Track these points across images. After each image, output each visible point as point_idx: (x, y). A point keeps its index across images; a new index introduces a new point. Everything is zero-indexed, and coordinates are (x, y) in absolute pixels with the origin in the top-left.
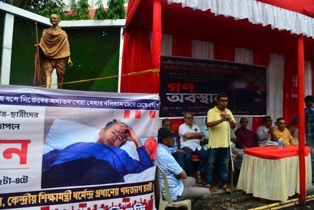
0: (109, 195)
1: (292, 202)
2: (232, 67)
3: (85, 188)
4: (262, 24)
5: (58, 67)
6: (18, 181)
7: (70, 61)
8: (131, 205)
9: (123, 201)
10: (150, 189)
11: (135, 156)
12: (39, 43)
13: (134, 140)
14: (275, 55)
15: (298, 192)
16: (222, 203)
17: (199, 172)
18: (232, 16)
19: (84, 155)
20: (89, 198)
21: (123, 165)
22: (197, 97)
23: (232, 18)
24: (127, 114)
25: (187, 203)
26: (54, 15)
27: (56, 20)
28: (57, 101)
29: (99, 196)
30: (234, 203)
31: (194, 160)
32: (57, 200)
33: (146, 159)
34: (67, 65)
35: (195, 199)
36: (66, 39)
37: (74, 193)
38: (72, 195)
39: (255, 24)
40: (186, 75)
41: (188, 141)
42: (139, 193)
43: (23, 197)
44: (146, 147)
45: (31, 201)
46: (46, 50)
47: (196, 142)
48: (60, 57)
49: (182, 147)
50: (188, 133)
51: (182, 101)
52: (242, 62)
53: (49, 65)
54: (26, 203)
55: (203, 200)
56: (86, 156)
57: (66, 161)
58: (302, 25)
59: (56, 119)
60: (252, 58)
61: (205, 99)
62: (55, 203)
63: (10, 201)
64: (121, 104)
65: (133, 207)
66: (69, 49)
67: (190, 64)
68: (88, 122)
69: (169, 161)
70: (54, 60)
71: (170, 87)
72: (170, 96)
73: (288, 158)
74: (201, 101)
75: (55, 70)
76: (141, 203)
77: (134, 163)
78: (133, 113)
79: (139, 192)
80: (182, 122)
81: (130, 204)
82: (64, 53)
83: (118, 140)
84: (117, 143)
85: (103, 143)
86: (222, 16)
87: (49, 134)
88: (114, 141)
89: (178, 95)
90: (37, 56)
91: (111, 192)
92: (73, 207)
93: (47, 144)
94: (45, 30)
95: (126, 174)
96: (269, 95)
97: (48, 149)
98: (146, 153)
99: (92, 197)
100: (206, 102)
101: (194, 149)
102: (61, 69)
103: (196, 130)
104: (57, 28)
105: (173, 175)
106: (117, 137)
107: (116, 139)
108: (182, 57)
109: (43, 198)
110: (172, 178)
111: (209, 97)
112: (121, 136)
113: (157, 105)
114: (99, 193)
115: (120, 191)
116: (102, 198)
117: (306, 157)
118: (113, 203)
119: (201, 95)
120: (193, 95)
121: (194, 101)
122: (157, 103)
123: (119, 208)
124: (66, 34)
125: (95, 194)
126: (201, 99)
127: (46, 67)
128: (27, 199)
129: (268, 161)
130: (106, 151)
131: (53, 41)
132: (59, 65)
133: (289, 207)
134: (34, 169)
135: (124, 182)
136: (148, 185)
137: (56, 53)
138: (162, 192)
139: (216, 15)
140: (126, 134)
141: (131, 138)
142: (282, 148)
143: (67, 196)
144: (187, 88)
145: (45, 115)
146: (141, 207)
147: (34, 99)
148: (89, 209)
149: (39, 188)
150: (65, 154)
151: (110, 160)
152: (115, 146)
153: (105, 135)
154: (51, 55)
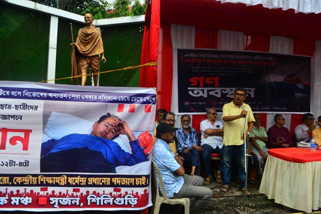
0: (101, 184)
2: (267, 58)
3: (79, 175)
5: (93, 63)
6: (21, 164)
7: (103, 57)
8: (123, 196)
9: (114, 191)
10: (144, 183)
11: (127, 149)
13: (127, 133)
17: (219, 172)
19: (77, 145)
20: (82, 184)
21: (115, 157)
22: (223, 92)
24: (121, 108)
26: (88, 15)
27: (90, 19)
28: (55, 95)
29: (91, 183)
30: (252, 207)
32: (54, 183)
36: (100, 37)
37: (69, 178)
38: (67, 179)
40: (210, 68)
41: (209, 138)
42: (131, 186)
43: (26, 178)
44: (139, 141)
45: (32, 182)
47: (217, 139)
48: (94, 54)
50: (210, 129)
51: (205, 96)
53: (85, 62)
54: (28, 183)
56: (79, 146)
57: (61, 150)
59: (53, 112)
60: (292, 48)
61: (232, 94)
62: (52, 185)
63: (15, 181)
64: (115, 98)
65: (124, 197)
66: (102, 47)
67: (216, 56)
68: (82, 115)
69: (166, 157)
70: (89, 57)
71: (193, 81)
72: (193, 91)
74: (227, 96)
76: (133, 195)
77: (126, 156)
78: (127, 107)
79: (131, 184)
81: (121, 194)
82: (98, 51)
83: (111, 133)
84: (110, 136)
85: (96, 135)
88: (107, 133)
89: (201, 90)
90: (73, 54)
91: (103, 181)
92: (67, 191)
93: (46, 134)
95: (118, 166)
96: (313, 89)
97: (46, 139)
98: (139, 147)
99: (85, 184)
101: (214, 147)
102: (96, 66)
103: (218, 126)
104: (91, 26)
105: (170, 171)
106: (110, 130)
107: (109, 132)
109: (42, 180)
110: (169, 174)
112: (115, 130)
113: (154, 99)
114: (91, 181)
115: (111, 181)
116: (94, 185)
118: (104, 191)
119: (228, 90)
120: (219, 90)
121: (219, 96)
123: (110, 196)
124: (99, 32)
125: (87, 181)
126: (227, 94)
127: (81, 64)
128: (29, 180)
132: (93, 62)
134: (34, 155)
135: (115, 172)
136: (141, 179)
137: (90, 50)
138: (159, 188)
140: (119, 128)
141: (124, 131)
143: (63, 180)
144: (212, 82)
145: (44, 108)
146: (132, 199)
147: (35, 94)
148: (82, 194)
149: (38, 172)
150: (61, 143)
151: (103, 151)
152: (108, 138)
153: (99, 127)
154: (85, 53)
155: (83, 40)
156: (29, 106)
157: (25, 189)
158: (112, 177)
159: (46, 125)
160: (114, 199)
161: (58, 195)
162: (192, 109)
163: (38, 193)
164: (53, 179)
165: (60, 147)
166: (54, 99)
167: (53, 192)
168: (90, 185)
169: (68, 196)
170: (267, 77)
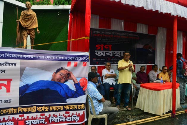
0: (58, 110)
1: (168, 115)
2: (135, 35)
3: (44, 105)
4: (152, 10)
5: (31, 34)
6: (6, 101)
7: (38, 30)
8: (71, 116)
9: (66, 113)
10: (83, 108)
11: (73, 88)
12: (19, 19)
13: (73, 79)
14: (162, 28)
15: (171, 110)
16: (127, 115)
17: (114, 98)
18: (134, 5)
19: (43, 87)
20: (46, 111)
21: (66, 93)
22: (114, 53)
23: (133, 6)
24: (69, 64)
25: (105, 116)
26: (28, 2)
27: (29, 5)
28: (28, 56)
29: (52, 110)
31: (111, 90)
32: (28, 111)
33: (80, 90)
34: (36, 33)
35: (110, 114)
36: (36, 17)
37: (38, 107)
38: (37, 108)
39: (148, 10)
40: (107, 40)
41: (108, 79)
43: (9, 110)
44: (80, 83)
45: (14, 112)
46: (23, 24)
48: (32, 28)
49: (104, 83)
50: (108, 74)
51: (104, 55)
52: (141, 32)
53: (25, 33)
54: (11, 113)
55: (115, 114)
56: (44, 88)
58: (177, 10)
59: (27, 67)
60: (147, 30)
61: (118, 54)
62: (27, 113)
63: (2, 112)
64: (66, 58)
65: (71, 117)
66: (37, 23)
67: (110, 33)
68: (46, 68)
69: (95, 92)
70: (28, 30)
71: (97, 47)
72: (97, 52)
73: (166, 90)
74: (116, 55)
75: (29, 36)
76: (77, 115)
77: (73, 92)
78: (73, 64)
79: (75, 109)
80: (104, 68)
81: (70, 115)
82: (34, 26)
83: (63, 79)
84: (63, 81)
85: (54, 81)
86: (128, 5)
87: (23, 76)
88: (61, 79)
89: (102, 52)
90: (18, 27)
91: (59, 108)
92: (37, 115)
93: (22, 81)
94: (22, 11)
95: (68, 98)
96: (157, 52)
97: (22, 84)
98: (80, 87)
99: (48, 110)
100: (119, 56)
101: (111, 84)
102: (33, 35)
103: (112, 72)
104: (30, 10)
105: (97, 100)
106: (63, 78)
107: (62, 78)
108: (105, 29)
109: (20, 110)
110: (96, 102)
111: (121, 53)
112: (65, 77)
113: (88, 58)
114: (52, 108)
115: (64, 107)
116: (53, 111)
117: (176, 89)
118: (59, 114)
119: (116, 52)
120: (111, 52)
121: (111, 55)
122: (87, 57)
123: (63, 117)
124: (35, 14)
125: (49, 109)
126: (116, 54)
127: (23, 34)
128: (11, 111)
129: (154, 91)
130: (56, 85)
131: (27, 18)
132: (31, 33)
133: (165, 118)
134: (15, 95)
135: (66, 102)
136: (81, 106)
137: (29, 25)
138: (90, 110)
139: (124, 4)
140: (68, 76)
141: (71, 78)
142: (163, 84)
143: (34, 109)
144: (108, 48)
145: (21, 65)
146: (76, 117)
147: (13, 55)
148: (46, 117)
149: (18, 105)
150: (33, 87)
151: (58, 90)
152: (61, 82)
153: (56, 76)
154: (26, 27)
155: (25, 18)
156: (10, 64)
157: (9, 117)
158: (64, 105)
159: (22, 75)
160: (66, 118)
161: (31, 118)
162: (97, 63)
163: (18, 119)
164: (27, 109)
165: (32, 89)
166: (27, 58)
167: (28, 117)
168: (51, 111)
169: (37, 119)
170: (135, 45)
